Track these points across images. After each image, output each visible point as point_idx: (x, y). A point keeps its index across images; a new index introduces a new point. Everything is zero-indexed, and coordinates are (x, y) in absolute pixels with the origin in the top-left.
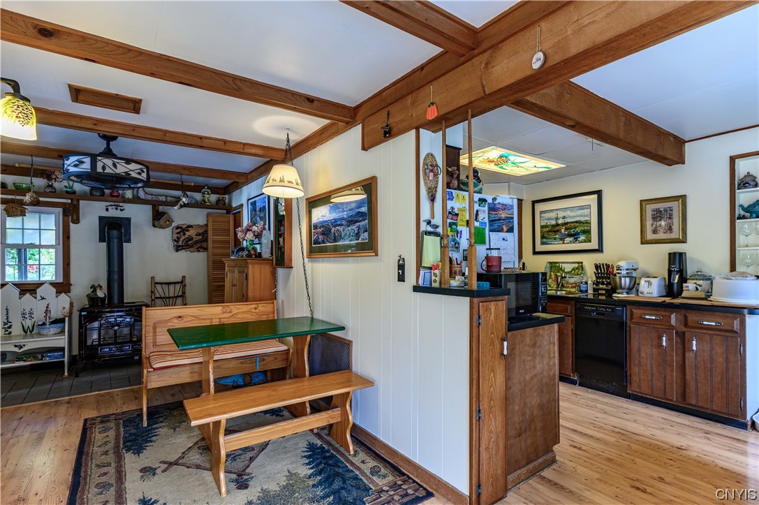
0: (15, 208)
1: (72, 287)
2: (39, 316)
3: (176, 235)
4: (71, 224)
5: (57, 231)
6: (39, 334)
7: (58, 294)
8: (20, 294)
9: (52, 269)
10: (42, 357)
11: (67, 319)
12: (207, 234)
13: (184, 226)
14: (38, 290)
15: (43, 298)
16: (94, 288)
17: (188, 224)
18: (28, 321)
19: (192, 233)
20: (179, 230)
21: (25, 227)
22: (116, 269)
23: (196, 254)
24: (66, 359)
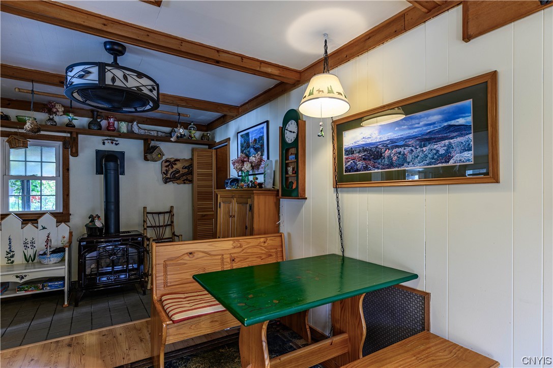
0: (18, 140)
1: (71, 217)
2: (40, 246)
3: (165, 168)
4: (71, 157)
5: (57, 163)
6: (40, 263)
7: (58, 224)
8: (22, 224)
9: (53, 199)
10: (43, 286)
11: (67, 249)
12: (192, 167)
13: (172, 160)
14: (39, 220)
15: (44, 228)
16: (92, 218)
17: (175, 158)
18: (29, 250)
19: (178, 166)
20: (167, 164)
21: (27, 160)
22: (113, 200)
23: (182, 186)
24: (66, 289)
